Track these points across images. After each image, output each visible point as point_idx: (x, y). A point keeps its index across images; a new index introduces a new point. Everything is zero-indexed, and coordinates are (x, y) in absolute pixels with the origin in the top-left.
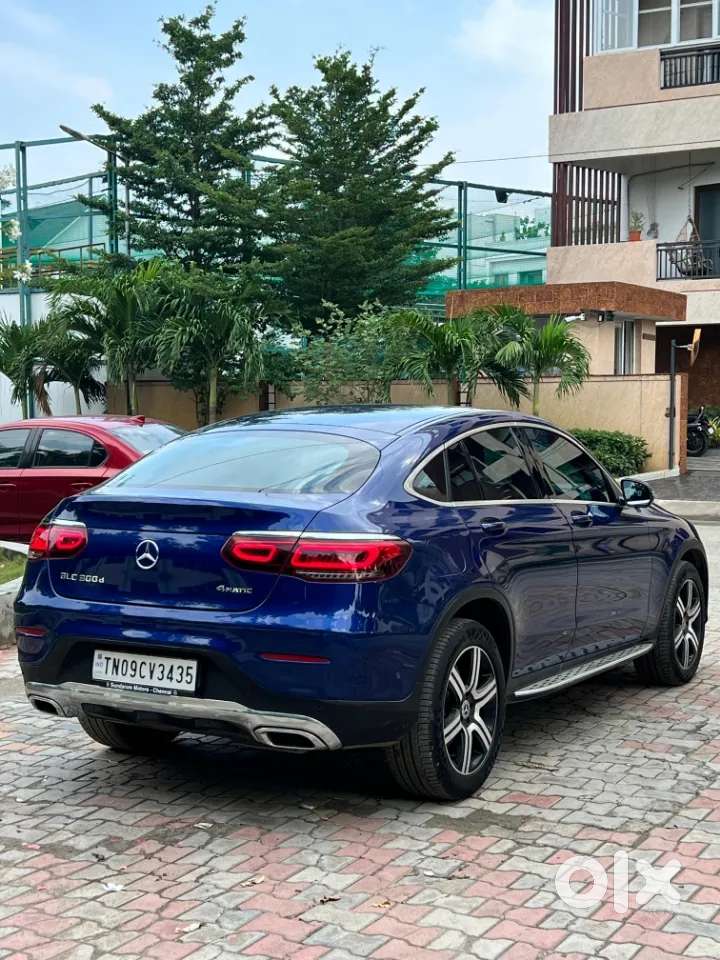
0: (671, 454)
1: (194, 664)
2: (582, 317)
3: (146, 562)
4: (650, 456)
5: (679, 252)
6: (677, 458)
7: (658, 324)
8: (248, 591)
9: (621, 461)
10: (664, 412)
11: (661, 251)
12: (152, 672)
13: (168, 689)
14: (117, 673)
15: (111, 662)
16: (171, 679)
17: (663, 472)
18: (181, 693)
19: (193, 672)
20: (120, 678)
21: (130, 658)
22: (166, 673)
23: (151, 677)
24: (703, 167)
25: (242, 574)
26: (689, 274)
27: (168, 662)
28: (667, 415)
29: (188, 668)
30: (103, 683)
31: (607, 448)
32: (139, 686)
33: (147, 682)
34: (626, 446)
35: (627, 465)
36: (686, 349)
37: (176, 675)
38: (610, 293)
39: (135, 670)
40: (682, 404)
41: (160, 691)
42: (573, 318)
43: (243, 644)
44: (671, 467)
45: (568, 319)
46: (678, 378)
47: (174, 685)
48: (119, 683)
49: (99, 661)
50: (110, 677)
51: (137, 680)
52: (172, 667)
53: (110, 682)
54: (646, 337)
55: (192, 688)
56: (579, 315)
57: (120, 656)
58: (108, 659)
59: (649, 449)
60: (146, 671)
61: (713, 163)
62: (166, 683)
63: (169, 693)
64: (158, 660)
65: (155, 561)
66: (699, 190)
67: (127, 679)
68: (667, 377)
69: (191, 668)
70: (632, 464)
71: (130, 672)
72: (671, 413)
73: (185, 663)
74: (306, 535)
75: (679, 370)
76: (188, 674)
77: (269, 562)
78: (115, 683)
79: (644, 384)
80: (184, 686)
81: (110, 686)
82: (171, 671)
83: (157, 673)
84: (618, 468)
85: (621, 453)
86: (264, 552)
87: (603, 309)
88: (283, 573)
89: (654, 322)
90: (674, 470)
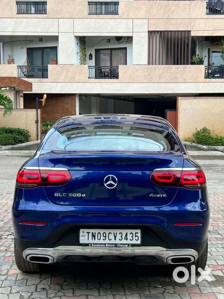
0: (37, 135)
1: (139, 231)
2: (8, 88)
3: (111, 185)
4: (30, 136)
5: (23, 69)
6: (39, 137)
7: (24, 92)
8: (165, 195)
9: (22, 138)
10: (34, 121)
11: (19, 68)
12: (115, 237)
13: (126, 244)
14: (95, 239)
15: (90, 235)
16: (127, 239)
17: (35, 141)
18: (133, 245)
19: (139, 235)
20: (97, 241)
21: (102, 231)
22: (124, 237)
23: (115, 239)
24: (30, 42)
25: (163, 188)
26: (29, 76)
27: (124, 232)
28: (35, 123)
29: (136, 233)
30: (87, 245)
31: (17, 134)
32: (109, 244)
33: (113, 241)
34: (23, 133)
35: (24, 139)
36: (41, 101)
37: (129, 237)
38: (15, 81)
39: (105, 237)
40: (40, 119)
41: (121, 246)
42: (4, 89)
43: (165, 220)
44: (37, 140)
45: (3, 89)
46: (39, 110)
47: (129, 242)
48: (97, 244)
49: (83, 234)
50: (91, 241)
51: (107, 241)
52: (127, 233)
53: (91, 244)
54: (21, 96)
55: (139, 242)
56: (7, 87)
57: (96, 231)
58: (88, 233)
59: (30, 134)
60: (112, 237)
61: (33, 40)
62: (124, 241)
63: (127, 246)
64: (118, 231)
65: (116, 185)
66: (28, 49)
67: (102, 241)
68: (35, 110)
69: (138, 233)
70: (25, 139)
71: (102, 238)
72: (37, 122)
73: (134, 231)
74: (185, 169)
75: (39, 108)
76: (136, 236)
77: (172, 182)
78: (94, 244)
79: (27, 112)
80: (134, 242)
81: (91, 246)
82: (126, 235)
83: (119, 237)
84: (21, 140)
85: (22, 135)
86: (169, 178)
87: (12, 86)
88: (179, 186)
89: (22, 91)
90: (38, 141)
